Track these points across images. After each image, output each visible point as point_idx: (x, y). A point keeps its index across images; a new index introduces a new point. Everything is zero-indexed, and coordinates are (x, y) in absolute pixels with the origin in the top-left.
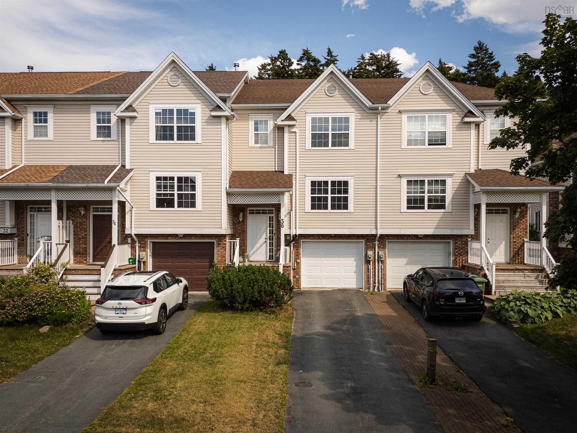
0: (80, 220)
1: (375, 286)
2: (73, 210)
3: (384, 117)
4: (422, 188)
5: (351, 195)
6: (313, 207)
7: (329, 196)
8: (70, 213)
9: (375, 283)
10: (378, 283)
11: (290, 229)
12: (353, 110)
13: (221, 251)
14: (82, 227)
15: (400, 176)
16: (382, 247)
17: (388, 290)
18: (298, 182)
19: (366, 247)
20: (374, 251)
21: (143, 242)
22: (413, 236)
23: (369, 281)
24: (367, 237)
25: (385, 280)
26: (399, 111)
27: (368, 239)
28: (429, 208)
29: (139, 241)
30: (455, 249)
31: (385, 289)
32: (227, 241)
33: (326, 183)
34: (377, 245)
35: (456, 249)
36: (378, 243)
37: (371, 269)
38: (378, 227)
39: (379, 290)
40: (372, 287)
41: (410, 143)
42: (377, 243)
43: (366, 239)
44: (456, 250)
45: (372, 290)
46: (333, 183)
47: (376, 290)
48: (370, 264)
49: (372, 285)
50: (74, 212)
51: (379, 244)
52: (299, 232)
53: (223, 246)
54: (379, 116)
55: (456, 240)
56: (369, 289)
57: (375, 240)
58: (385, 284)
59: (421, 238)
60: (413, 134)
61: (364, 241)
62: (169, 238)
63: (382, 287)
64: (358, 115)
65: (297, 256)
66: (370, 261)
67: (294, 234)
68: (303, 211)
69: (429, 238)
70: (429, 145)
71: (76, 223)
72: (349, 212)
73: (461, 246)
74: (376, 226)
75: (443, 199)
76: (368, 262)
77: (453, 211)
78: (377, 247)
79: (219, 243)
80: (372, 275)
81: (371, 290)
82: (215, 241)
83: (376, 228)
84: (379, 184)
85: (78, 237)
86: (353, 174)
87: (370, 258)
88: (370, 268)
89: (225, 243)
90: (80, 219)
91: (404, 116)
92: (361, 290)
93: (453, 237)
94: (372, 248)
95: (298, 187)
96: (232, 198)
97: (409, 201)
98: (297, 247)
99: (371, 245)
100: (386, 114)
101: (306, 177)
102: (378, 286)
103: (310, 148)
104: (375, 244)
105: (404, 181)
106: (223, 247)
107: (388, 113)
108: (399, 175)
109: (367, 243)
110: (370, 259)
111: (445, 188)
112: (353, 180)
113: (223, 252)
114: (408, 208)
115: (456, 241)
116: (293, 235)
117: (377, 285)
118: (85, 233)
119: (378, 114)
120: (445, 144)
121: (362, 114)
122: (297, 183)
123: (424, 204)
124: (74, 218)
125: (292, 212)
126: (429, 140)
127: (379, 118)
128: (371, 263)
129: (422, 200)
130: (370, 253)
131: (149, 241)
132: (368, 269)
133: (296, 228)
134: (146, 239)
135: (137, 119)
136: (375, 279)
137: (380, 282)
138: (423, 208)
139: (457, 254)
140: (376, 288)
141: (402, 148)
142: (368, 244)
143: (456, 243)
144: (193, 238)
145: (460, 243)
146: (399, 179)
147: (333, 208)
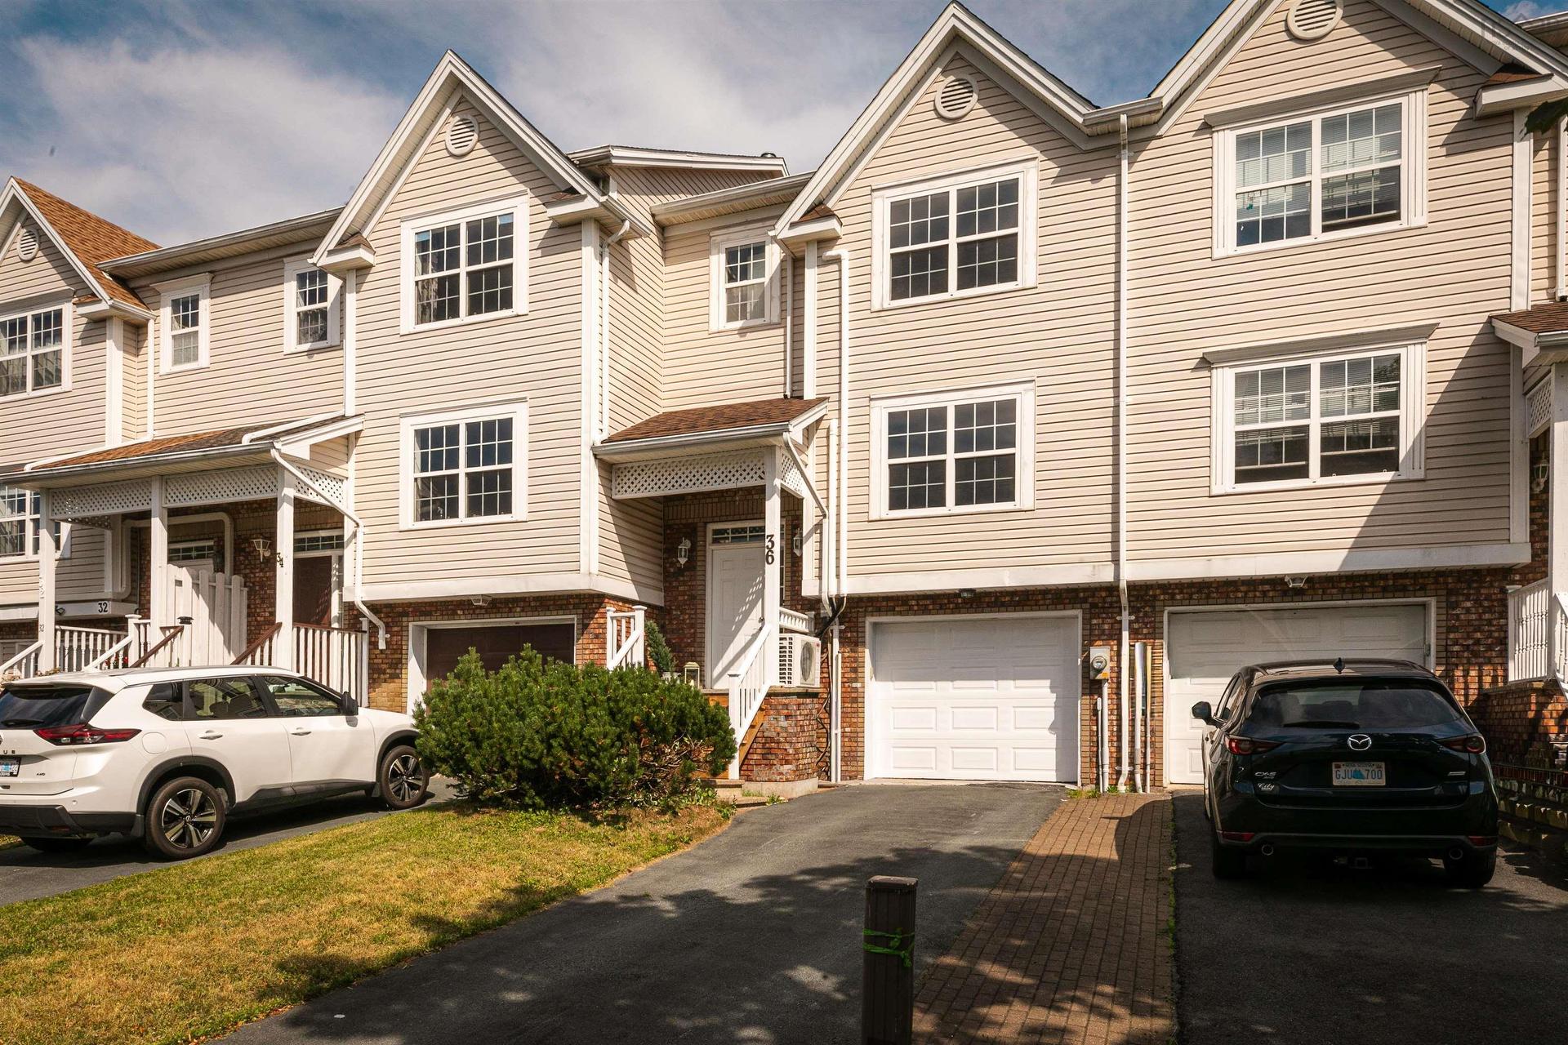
0: (261, 574)
1: (1119, 773)
2: (247, 550)
3: (1144, 155)
4: (1300, 399)
5: (1025, 451)
6: (896, 501)
7: (950, 457)
8: (242, 558)
9: (1119, 761)
10: (1132, 763)
11: (820, 577)
12: (1032, 151)
13: (591, 646)
14: (266, 592)
15: (1206, 363)
16: (1145, 631)
17: (1171, 788)
18: (845, 421)
19: (1088, 632)
20: (1115, 648)
21: (396, 629)
22: (1267, 587)
23: (1097, 757)
24: (1090, 600)
25: (1158, 752)
26: (1205, 123)
27: (1094, 606)
28: (1325, 472)
29: (387, 625)
30: (1446, 629)
31: (1157, 782)
32: (610, 614)
33: (938, 416)
34: (1125, 624)
35: (1450, 630)
36: (1133, 618)
37: (1106, 712)
38: (1123, 555)
39: (1134, 789)
40: (1107, 776)
41: (1247, 234)
42: (1126, 617)
43: (1088, 606)
44: (1452, 636)
45: (1107, 786)
46: (963, 414)
47: (1122, 788)
48: (1101, 695)
49: (1107, 769)
50: (249, 553)
51: (1136, 621)
52: (850, 587)
53: (597, 631)
54: (1125, 153)
55: (1450, 593)
56: (1097, 784)
57: (1120, 608)
58: (1157, 768)
59: (1298, 593)
60: (1260, 202)
61: (1078, 613)
62: (459, 612)
63: (1144, 775)
64: (1051, 164)
65: (854, 670)
66: (1100, 683)
67: (833, 593)
68: (864, 517)
69: (1335, 591)
70: (1326, 229)
71: (253, 583)
72: (1017, 507)
73: (1474, 617)
74: (1115, 551)
75: (1389, 431)
76: (1092, 686)
77: (1432, 474)
78: (1125, 635)
79: (586, 621)
80: (1106, 734)
81: (1106, 784)
82: (575, 616)
83: (1116, 561)
84: (1124, 400)
85: (256, 620)
86: (1034, 374)
87: (1099, 671)
88: (1099, 708)
89: (602, 621)
90: (261, 570)
91: (1226, 141)
92: (1067, 786)
93: (1437, 582)
94: (1110, 637)
95: (845, 439)
96: (625, 480)
97: (1245, 451)
98: (852, 641)
99: (1106, 627)
100: (1154, 144)
101: (872, 403)
102: (1132, 774)
103: (888, 303)
104: (1120, 622)
105: (1225, 378)
106: (597, 636)
107: (1160, 137)
108: (1203, 358)
109: (1091, 618)
110: (1100, 677)
111: (1394, 389)
112: (1032, 393)
113: (596, 651)
114: (1241, 477)
115: (1453, 599)
116: (830, 599)
117: (1126, 768)
118: (270, 609)
119: (1118, 147)
120: (1397, 217)
121: (1065, 161)
122: (841, 425)
123: (1305, 455)
124: (248, 571)
125: (825, 521)
126: (1326, 215)
127: (1125, 163)
128: (1106, 690)
129: (1297, 446)
130: (1100, 653)
131: (411, 625)
132: (1095, 712)
133: (838, 576)
134: (405, 619)
135: (373, 270)
136: (1119, 749)
137: (1139, 760)
138: (1303, 472)
139: (1456, 648)
140: (1123, 779)
141: (1216, 256)
142: (1095, 621)
143: (1456, 605)
144: (518, 609)
145: (1468, 604)
146: (1206, 373)
147: (963, 498)
